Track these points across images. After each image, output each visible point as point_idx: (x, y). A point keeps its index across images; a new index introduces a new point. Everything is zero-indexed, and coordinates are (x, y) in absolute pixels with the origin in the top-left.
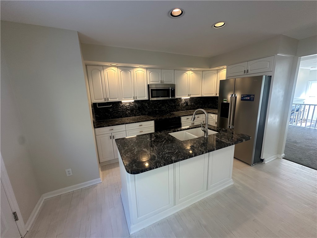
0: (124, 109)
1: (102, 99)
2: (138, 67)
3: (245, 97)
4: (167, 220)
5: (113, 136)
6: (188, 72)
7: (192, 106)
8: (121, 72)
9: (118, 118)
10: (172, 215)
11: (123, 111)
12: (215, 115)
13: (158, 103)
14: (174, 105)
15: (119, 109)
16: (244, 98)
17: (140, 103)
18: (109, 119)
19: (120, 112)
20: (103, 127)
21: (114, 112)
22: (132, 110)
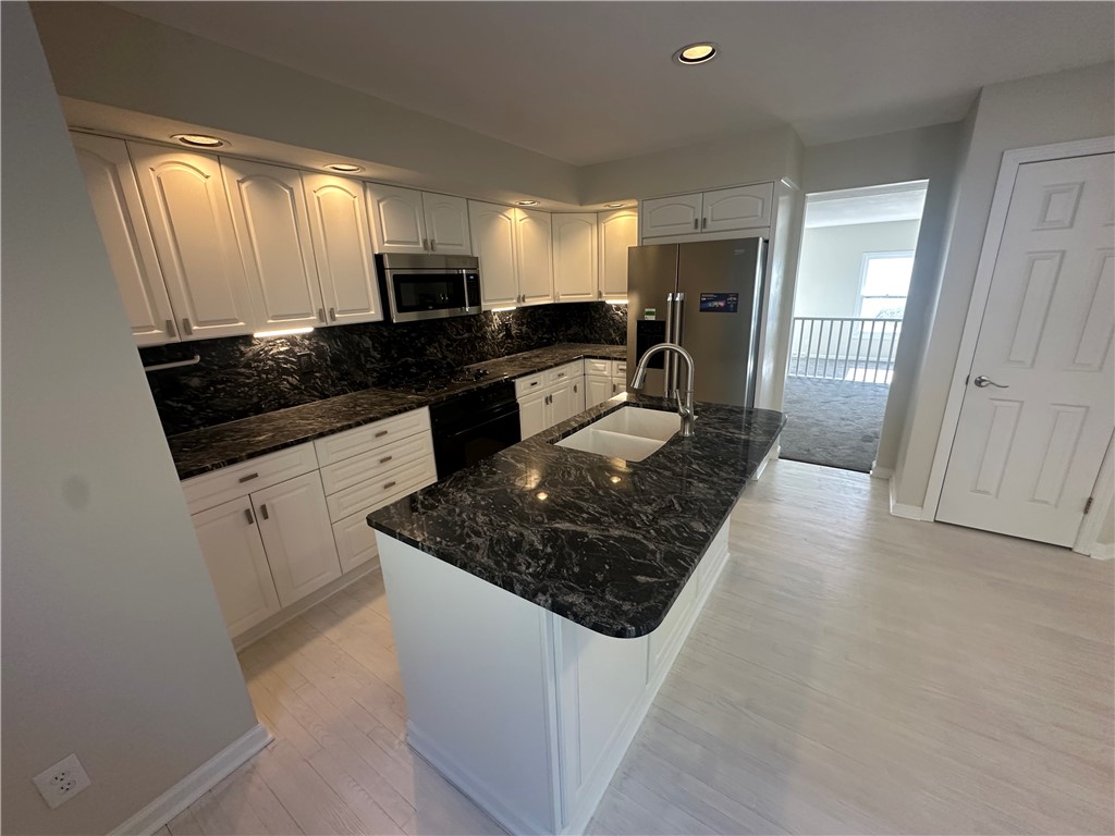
0: (267, 373)
1: (152, 328)
2: (328, 168)
3: (711, 301)
4: (644, 745)
5: (263, 508)
6: (510, 213)
7: (523, 340)
8: (243, 186)
9: (244, 414)
10: (644, 722)
11: (265, 383)
12: (609, 362)
13: (413, 335)
14: (469, 339)
15: (242, 374)
16: (710, 305)
17: (340, 337)
18: (193, 426)
19: (247, 385)
20: (203, 471)
21: (217, 391)
22: (304, 374)
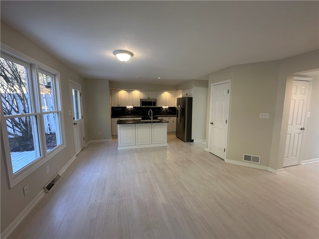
0: (128, 111)
6: (165, 93)
7: (170, 113)
8: (127, 93)
15: (125, 111)
22: (132, 112)
